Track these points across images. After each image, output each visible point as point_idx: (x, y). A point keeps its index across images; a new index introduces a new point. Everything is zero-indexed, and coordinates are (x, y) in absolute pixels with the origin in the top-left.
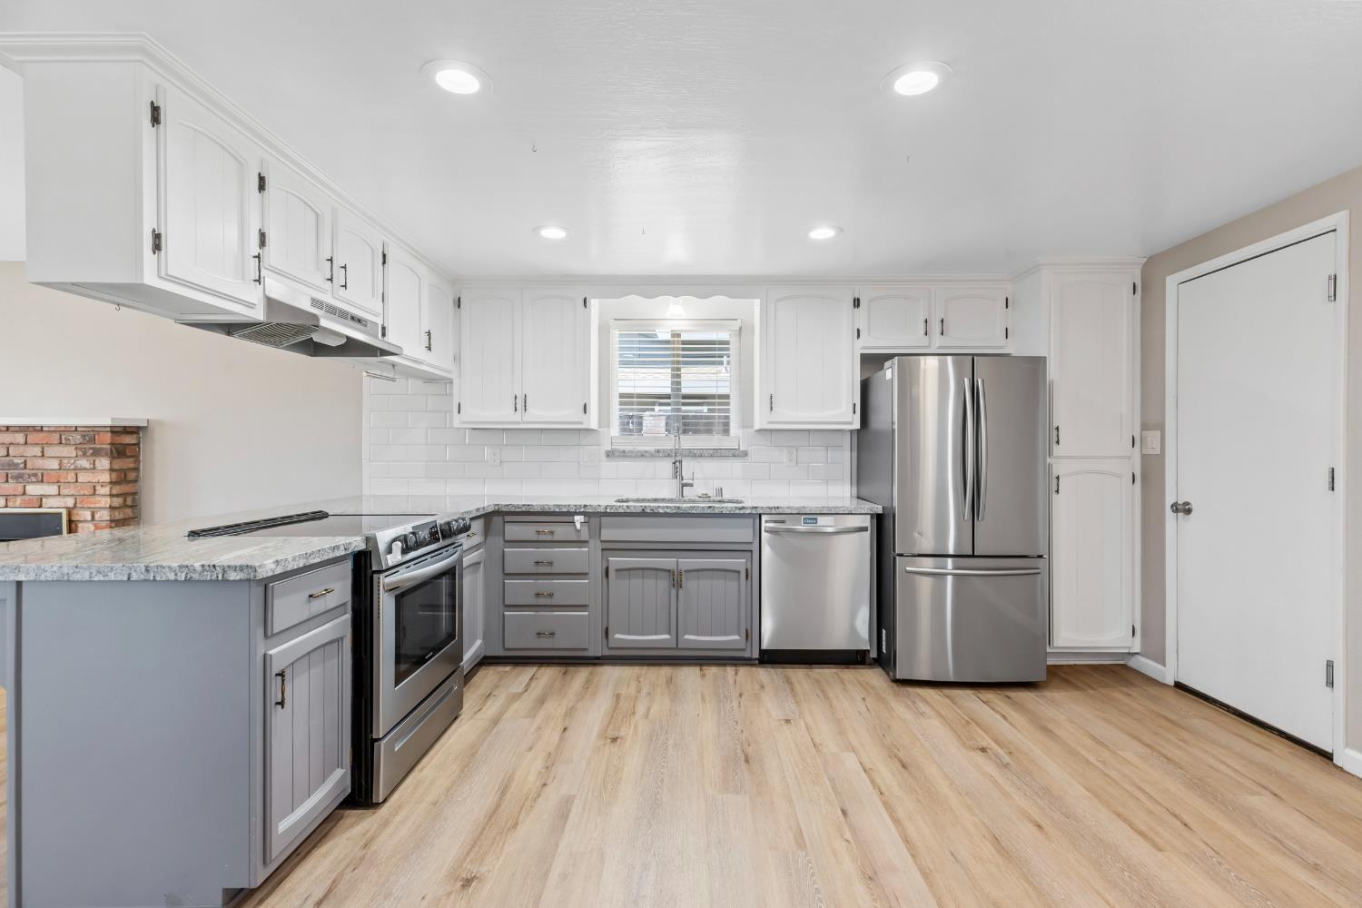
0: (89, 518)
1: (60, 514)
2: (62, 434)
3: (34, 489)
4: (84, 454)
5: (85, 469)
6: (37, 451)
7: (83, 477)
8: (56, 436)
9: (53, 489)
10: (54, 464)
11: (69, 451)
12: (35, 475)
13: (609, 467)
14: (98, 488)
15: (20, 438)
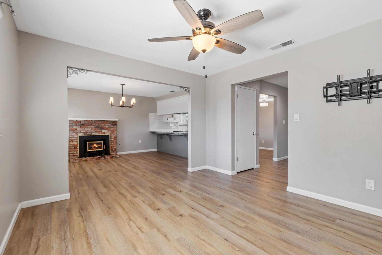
0: (113, 135)
1: (109, 135)
2: (108, 122)
3: (103, 131)
4: (112, 125)
5: (112, 128)
6: (104, 125)
7: (112, 129)
8: (107, 122)
9: (107, 131)
10: (107, 127)
11: (110, 125)
12: (103, 129)
13: (179, 127)
14: (115, 130)
15: (101, 122)
